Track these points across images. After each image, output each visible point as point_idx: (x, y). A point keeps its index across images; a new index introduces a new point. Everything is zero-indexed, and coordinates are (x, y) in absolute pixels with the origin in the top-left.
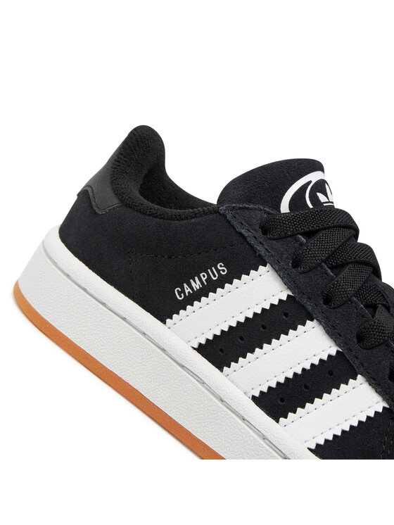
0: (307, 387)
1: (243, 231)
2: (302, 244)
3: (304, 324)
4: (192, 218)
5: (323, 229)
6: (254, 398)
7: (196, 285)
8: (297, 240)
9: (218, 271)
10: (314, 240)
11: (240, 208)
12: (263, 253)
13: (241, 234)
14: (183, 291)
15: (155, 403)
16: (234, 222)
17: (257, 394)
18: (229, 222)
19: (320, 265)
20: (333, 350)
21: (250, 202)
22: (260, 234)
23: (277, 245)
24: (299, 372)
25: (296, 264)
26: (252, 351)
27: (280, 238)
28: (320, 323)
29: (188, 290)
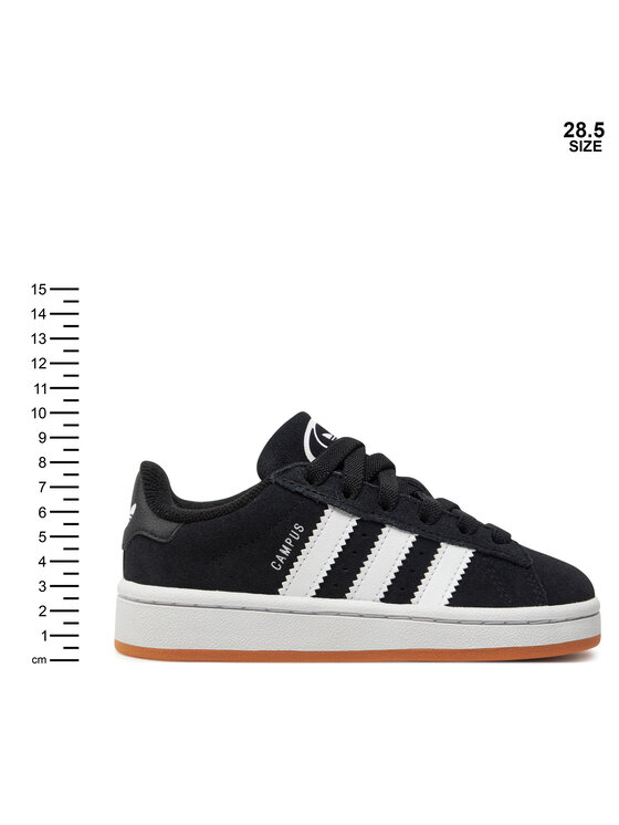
0: (413, 571)
1: (297, 489)
2: (340, 477)
3: (381, 533)
4: (252, 498)
5: (346, 457)
6: (382, 600)
7: (286, 551)
8: (336, 475)
9: (297, 531)
10: (346, 469)
11: (284, 472)
12: (321, 499)
13: (297, 492)
14: (278, 562)
15: (311, 650)
16: (287, 485)
17: (383, 596)
18: (283, 487)
19: (363, 485)
20: (413, 538)
21: (285, 463)
22: (309, 486)
23: (326, 487)
24: (401, 564)
25: (347, 495)
26: (359, 572)
27: (324, 481)
28: (391, 525)
29: (281, 559)
